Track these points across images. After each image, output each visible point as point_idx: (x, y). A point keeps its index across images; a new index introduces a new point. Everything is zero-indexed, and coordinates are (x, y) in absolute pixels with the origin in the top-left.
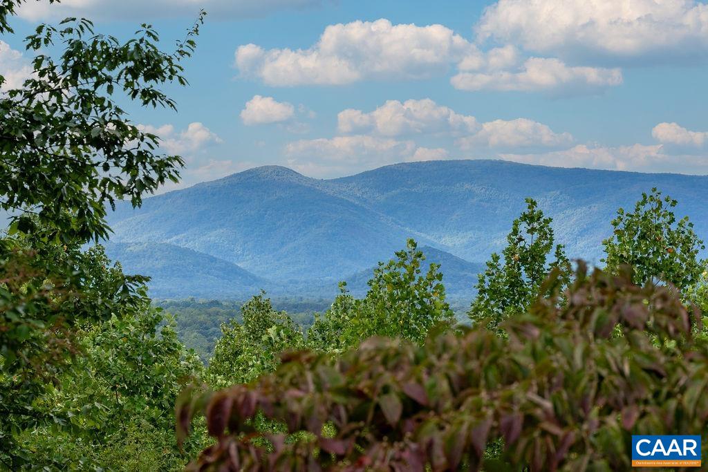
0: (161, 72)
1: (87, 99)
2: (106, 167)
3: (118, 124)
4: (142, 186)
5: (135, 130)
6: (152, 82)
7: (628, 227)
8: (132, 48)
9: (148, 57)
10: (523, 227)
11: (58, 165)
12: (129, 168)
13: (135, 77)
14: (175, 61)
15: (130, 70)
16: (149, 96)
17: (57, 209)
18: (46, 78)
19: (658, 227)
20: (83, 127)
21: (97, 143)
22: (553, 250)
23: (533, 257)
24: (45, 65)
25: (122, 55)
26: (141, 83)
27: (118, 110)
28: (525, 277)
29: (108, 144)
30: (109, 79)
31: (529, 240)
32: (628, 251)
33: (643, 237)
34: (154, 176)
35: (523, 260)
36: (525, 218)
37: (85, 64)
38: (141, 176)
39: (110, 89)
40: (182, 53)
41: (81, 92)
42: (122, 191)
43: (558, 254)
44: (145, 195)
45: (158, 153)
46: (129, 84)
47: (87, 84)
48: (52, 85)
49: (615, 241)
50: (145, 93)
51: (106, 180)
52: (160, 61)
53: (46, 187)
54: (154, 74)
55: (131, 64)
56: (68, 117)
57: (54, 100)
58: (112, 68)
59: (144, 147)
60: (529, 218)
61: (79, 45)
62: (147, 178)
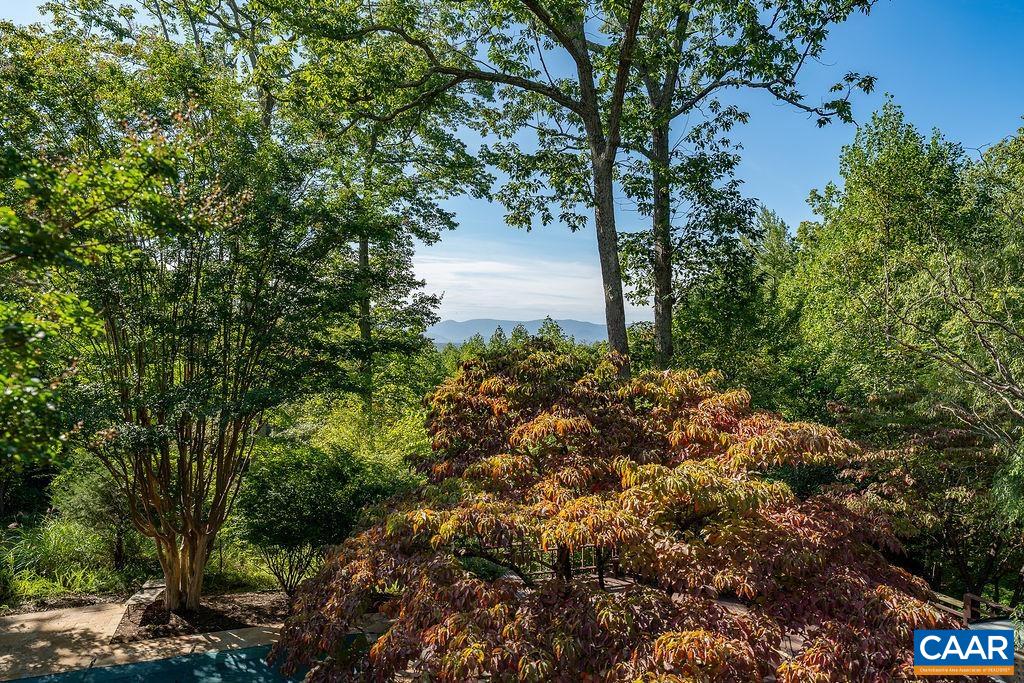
2: (427, 319)
3: (429, 311)
5: (432, 313)
9: (435, 299)
11: (418, 319)
12: (431, 319)
14: (439, 300)
16: (435, 306)
18: (416, 303)
20: (423, 312)
21: (425, 315)
24: (416, 301)
25: (430, 299)
26: (433, 304)
27: (429, 309)
29: (427, 315)
30: (427, 303)
34: (436, 321)
38: (433, 321)
39: (428, 305)
40: (441, 298)
41: (422, 306)
42: (430, 323)
44: (434, 324)
45: (437, 317)
46: (431, 304)
47: (423, 304)
51: (427, 321)
52: (437, 300)
54: (436, 302)
55: (431, 301)
56: (420, 310)
58: (428, 301)
59: (434, 315)
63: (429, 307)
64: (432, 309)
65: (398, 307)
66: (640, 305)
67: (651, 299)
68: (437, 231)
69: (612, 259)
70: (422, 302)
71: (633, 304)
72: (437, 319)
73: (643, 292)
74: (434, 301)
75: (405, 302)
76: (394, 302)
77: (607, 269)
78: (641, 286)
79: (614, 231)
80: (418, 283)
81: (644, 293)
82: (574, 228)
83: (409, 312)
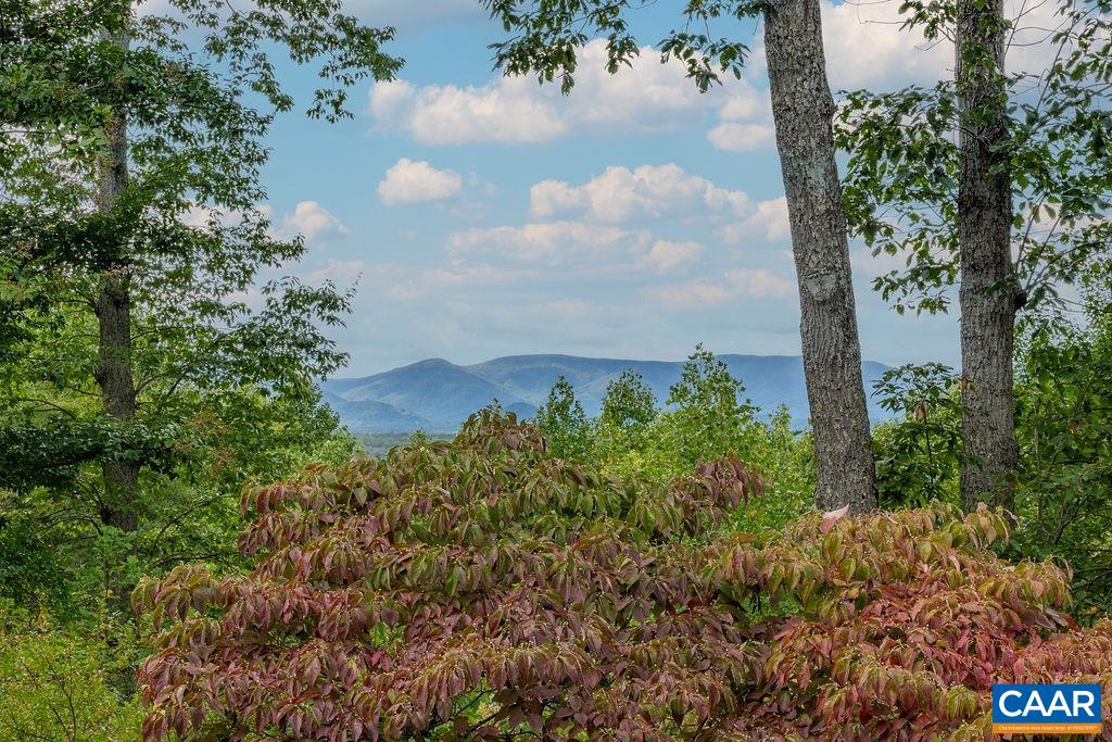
0: (337, 306)
1: (296, 322)
2: (307, 359)
3: (313, 335)
4: (326, 370)
5: (323, 339)
6: (333, 311)
7: (616, 391)
8: (321, 293)
9: (330, 298)
10: (557, 391)
11: (280, 360)
12: (320, 359)
13: (323, 309)
14: (345, 300)
15: (320, 305)
16: (331, 319)
17: (282, 383)
18: (273, 310)
19: (632, 390)
20: (294, 337)
21: (301, 346)
22: (574, 404)
23: (562, 408)
24: (273, 303)
25: (316, 297)
26: (327, 312)
27: (313, 328)
28: (558, 419)
29: (307, 346)
30: (308, 310)
31: (561, 398)
32: (615, 404)
33: (624, 396)
34: (334, 364)
35: (557, 409)
36: (558, 386)
37: (295, 302)
38: (326, 365)
39: (309, 316)
40: (349, 295)
41: (293, 318)
42: (315, 372)
43: (576, 406)
44: (329, 375)
45: (336, 351)
46: (320, 313)
47: (296, 313)
48: (277, 314)
49: (608, 398)
50: (329, 318)
51: (306, 367)
52: (336, 301)
53: (275, 370)
54: (334, 307)
55: (321, 302)
56: (286, 331)
57: (278, 322)
58: (310, 304)
59: (328, 348)
60: (561, 386)
61: (291, 292)
62: (329, 366)
63: (315, 320)
64: (324, 330)
65: (219, 324)
66: (926, 312)
67: (952, 294)
68: (341, 85)
69: (816, 175)
70: (292, 305)
71: (901, 310)
72: (338, 358)
73: (927, 272)
74: (329, 302)
75: (242, 307)
76: (207, 308)
77: (801, 203)
78: (923, 254)
79: (822, 87)
80: (281, 249)
81: (933, 274)
82: (704, 78)
83: (254, 340)
